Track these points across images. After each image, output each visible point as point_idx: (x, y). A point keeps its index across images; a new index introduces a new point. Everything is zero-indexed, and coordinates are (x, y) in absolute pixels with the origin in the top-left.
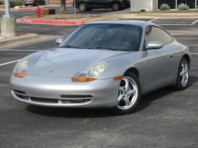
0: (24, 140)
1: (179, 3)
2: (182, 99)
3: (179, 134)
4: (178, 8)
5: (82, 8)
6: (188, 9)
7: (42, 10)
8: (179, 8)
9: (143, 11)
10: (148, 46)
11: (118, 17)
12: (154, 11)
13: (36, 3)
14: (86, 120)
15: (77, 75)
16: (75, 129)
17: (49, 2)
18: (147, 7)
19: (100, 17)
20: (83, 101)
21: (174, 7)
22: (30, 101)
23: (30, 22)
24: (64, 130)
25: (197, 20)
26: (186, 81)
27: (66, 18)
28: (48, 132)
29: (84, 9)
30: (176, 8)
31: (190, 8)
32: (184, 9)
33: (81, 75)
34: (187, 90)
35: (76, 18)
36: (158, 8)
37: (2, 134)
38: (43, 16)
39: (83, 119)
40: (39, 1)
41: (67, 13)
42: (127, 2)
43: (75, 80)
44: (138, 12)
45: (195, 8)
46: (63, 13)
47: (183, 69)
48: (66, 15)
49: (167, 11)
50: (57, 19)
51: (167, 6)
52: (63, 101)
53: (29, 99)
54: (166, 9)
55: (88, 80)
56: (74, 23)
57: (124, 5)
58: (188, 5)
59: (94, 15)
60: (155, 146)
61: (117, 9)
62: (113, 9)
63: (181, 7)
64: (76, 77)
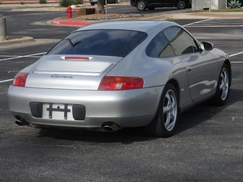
5: (141, 6)
9: (206, 9)
11: (167, 17)
23: (58, 24)
29: (143, 8)
35: (109, 19)
36: (227, 6)
41: (105, 13)
46: (100, 13)
49: (237, 9)
50: (87, 19)
51: (238, 3)
54: (236, 6)
57: (191, 3)
61: (183, 8)
62: (178, 8)
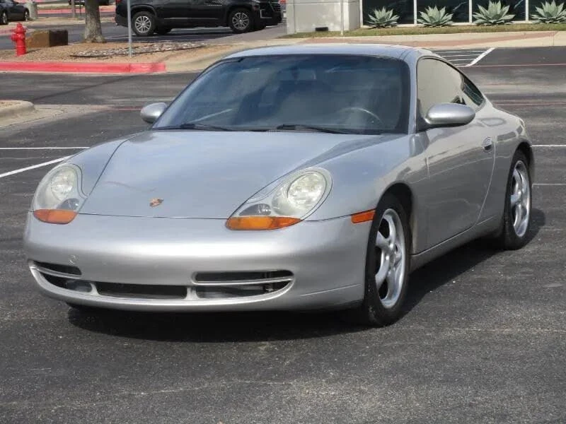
0: (91, 414)
1: (422, 8)
2: (527, 275)
3: (561, 381)
4: (420, 20)
5: (143, 24)
6: (449, 23)
7: (28, 34)
8: (426, 21)
9: (323, 30)
10: (430, 119)
12: (353, 31)
13: (2, 15)
14: (264, 347)
15: (241, 211)
16: (240, 375)
17: (39, 12)
18: (333, 19)
19: (203, 50)
20: (261, 288)
21: (408, 18)
22: (94, 296)
24: (207, 379)
25: (481, 53)
26: (526, 221)
27: (105, 54)
28: (158, 388)
29: (149, 29)
30: (415, 21)
31: (455, 19)
32: (438, 24)
33: (253, 210)
34: (529, 249)
35: (134, 54)
36: (365, 23)
37: (15, 398)
38: (34, 51)
39: (251, 344)
40: (9, 11)
41: (105, 42)
42: (273, 5)
43: (236, 225)
44: (309, 35)
45: (467, 20)
46: (93, 42)
47: (517, 185)
48: (102, 45)
49: (390, 29)
50: (75, 57)
51: (391, 15)
52: (202, 292)
53: (89, 290)
54: (388, 23)
55: (277, 224)
56: (129, 68)
57: (263, 15)
58: (448, 12)
59: (185, 45)
60: (504, 417)
61: (245, 28)
62: (232, 27)
63: (431, 18)
64: (237, 215)
